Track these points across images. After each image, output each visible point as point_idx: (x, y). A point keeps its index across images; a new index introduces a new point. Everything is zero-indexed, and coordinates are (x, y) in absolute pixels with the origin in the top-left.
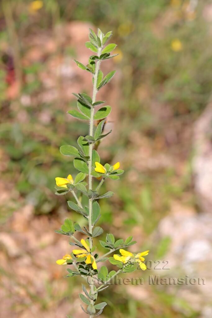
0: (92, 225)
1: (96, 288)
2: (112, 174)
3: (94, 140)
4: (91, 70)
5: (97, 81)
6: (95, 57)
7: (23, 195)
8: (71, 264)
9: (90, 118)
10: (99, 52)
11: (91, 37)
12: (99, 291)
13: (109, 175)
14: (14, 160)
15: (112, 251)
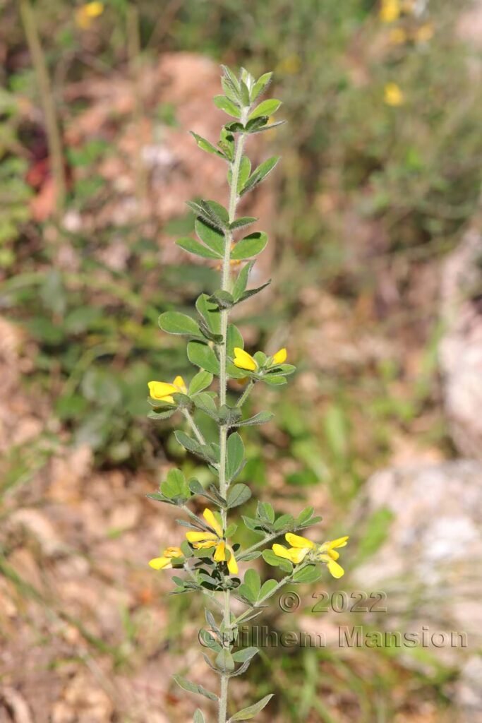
0: (227, 483)
1: (234, 618)
2: (270, 372)
3: (232, 302)
4: (227, 153)
5: (239, 178)
6: (236, 126)
7: (69, 425)
8: (181, 566)
9: (224, 256)
10: (245, 115)
11: (226, 83)
12: (241, 622)
13: (265, 374)
14: (49, 350)
15: (268, 538)
